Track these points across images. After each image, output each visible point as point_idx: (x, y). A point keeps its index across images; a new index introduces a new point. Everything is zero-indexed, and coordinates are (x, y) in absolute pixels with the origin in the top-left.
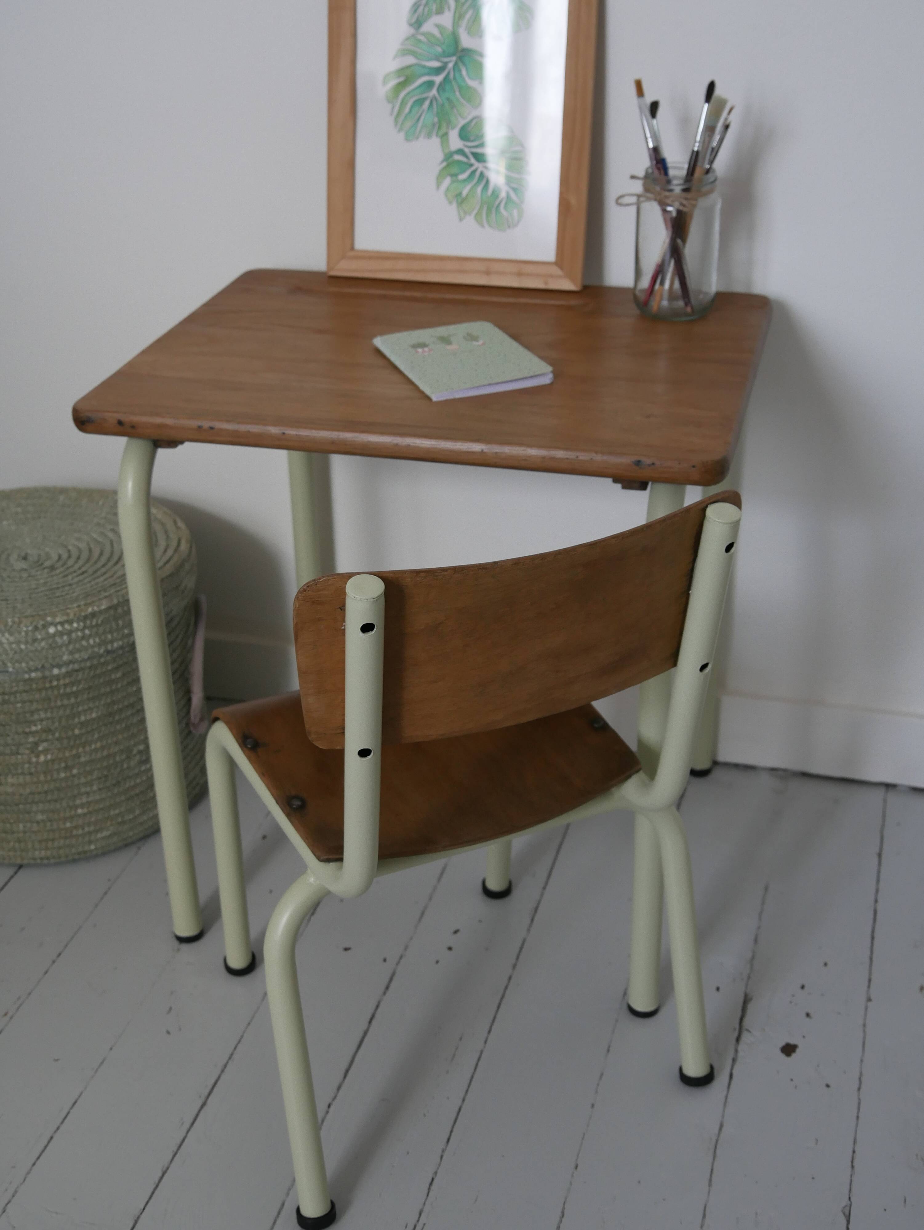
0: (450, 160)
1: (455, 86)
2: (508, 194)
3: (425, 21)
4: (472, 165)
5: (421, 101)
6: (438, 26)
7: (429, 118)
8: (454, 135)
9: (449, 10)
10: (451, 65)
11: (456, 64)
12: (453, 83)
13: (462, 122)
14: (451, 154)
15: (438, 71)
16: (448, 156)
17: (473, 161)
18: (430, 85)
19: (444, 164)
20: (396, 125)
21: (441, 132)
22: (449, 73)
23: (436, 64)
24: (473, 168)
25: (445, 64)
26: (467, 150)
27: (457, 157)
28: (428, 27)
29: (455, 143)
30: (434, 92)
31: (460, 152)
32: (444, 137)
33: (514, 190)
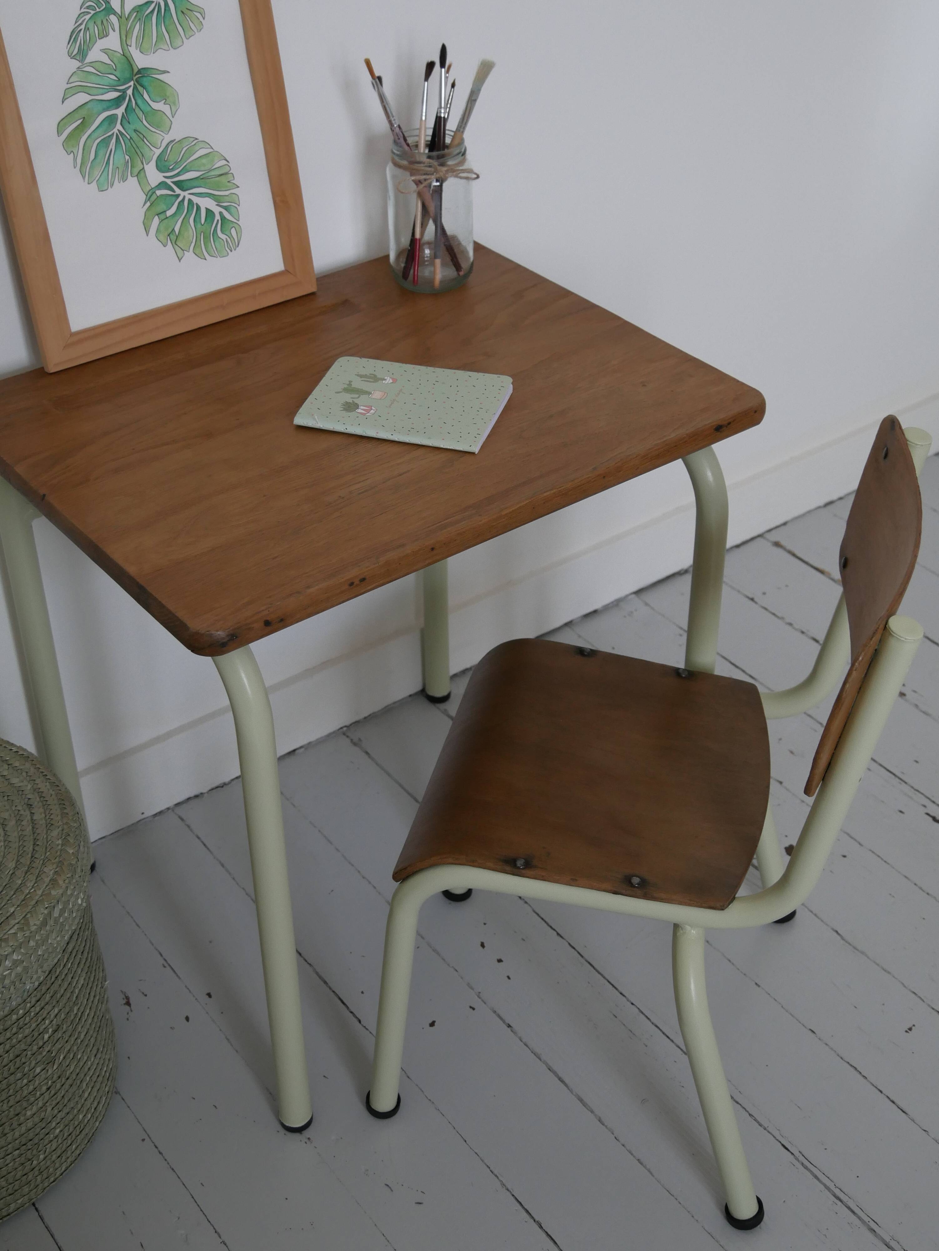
0: (154, 197)
1: (140, 114)
2: (221, 213)
3: (89, 49)
4: (178, 196)
5: (106, 142)
6: (105, 51)
7: (119, 158)
8: (151, 170)
9: (114, 31)
10: (130, 92)
11: (135, 88)
12: (137, 110)
13: (158, 152)
14: (153, 191)
15: (117, 102)
16: (150, 194)
17: (178, 191)
18: (111, 120)
19: (148, 204)
20: (84, 178)
21: (136, 171)
22: (130, 99)
23: (114, 95)
24: (180, 198)
25: (124, 92)
26: (169, 181)
27: (159, 193)
28: (95, 54)
29: (154, 177)
30: (119, 127)
31: (162, 185)
32: (140, 175)
33: (226, 208)
